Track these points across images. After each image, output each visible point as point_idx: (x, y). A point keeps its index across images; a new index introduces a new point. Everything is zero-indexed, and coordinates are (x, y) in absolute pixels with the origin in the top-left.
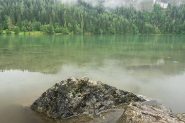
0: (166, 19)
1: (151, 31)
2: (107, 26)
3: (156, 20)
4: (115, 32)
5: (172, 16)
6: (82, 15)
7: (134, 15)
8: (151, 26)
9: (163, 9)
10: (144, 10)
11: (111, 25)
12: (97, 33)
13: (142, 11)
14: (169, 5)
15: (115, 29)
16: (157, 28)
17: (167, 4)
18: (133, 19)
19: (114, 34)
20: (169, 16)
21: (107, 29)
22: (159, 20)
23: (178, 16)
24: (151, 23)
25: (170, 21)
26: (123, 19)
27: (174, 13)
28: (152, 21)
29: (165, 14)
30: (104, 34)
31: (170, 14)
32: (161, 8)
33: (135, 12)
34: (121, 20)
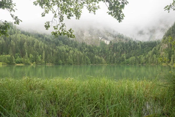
0: (110, 53)
1: (100, 62)
2: (66, 57)
3: (102, 53)
4: (73, 63)
5: (113, 50)
6: (42, 47)
7: (86, 49)
8: (99, 58)
9: (106, 45)
10: (93, 45)
11: (69, 57)
12: (57, 64)
13: (91, 46)
14: (111, 42)
15: (72, 60)
16: (103, 60)
17: (109, 41)
18: (85, 52)
19: (71, 64)
20: (111, 50)
21: (65, 60)
22: (104, 53)
23: (117, 51)
24: (99, 56)
25: (113, 55)
26: (78, 52)
27: (114, 48)
28: (100, 54)
29: (108, 49)
30: (63, 64)
31: (112, 49)
32: (105, 44)
33: (86, 46)
34: (77, 53)
